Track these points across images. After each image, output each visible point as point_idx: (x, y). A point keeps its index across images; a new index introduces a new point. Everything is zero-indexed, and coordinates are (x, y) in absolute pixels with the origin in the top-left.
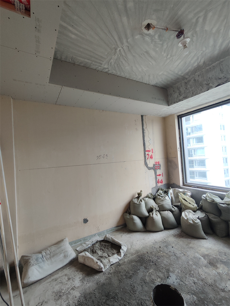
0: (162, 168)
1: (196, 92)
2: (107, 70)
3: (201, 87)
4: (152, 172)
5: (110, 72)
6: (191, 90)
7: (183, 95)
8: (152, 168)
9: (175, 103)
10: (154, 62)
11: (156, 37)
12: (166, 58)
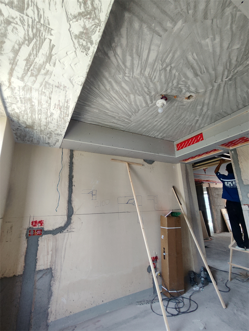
10: (190, 57)
11: (184, 91)
12: (173, 65)
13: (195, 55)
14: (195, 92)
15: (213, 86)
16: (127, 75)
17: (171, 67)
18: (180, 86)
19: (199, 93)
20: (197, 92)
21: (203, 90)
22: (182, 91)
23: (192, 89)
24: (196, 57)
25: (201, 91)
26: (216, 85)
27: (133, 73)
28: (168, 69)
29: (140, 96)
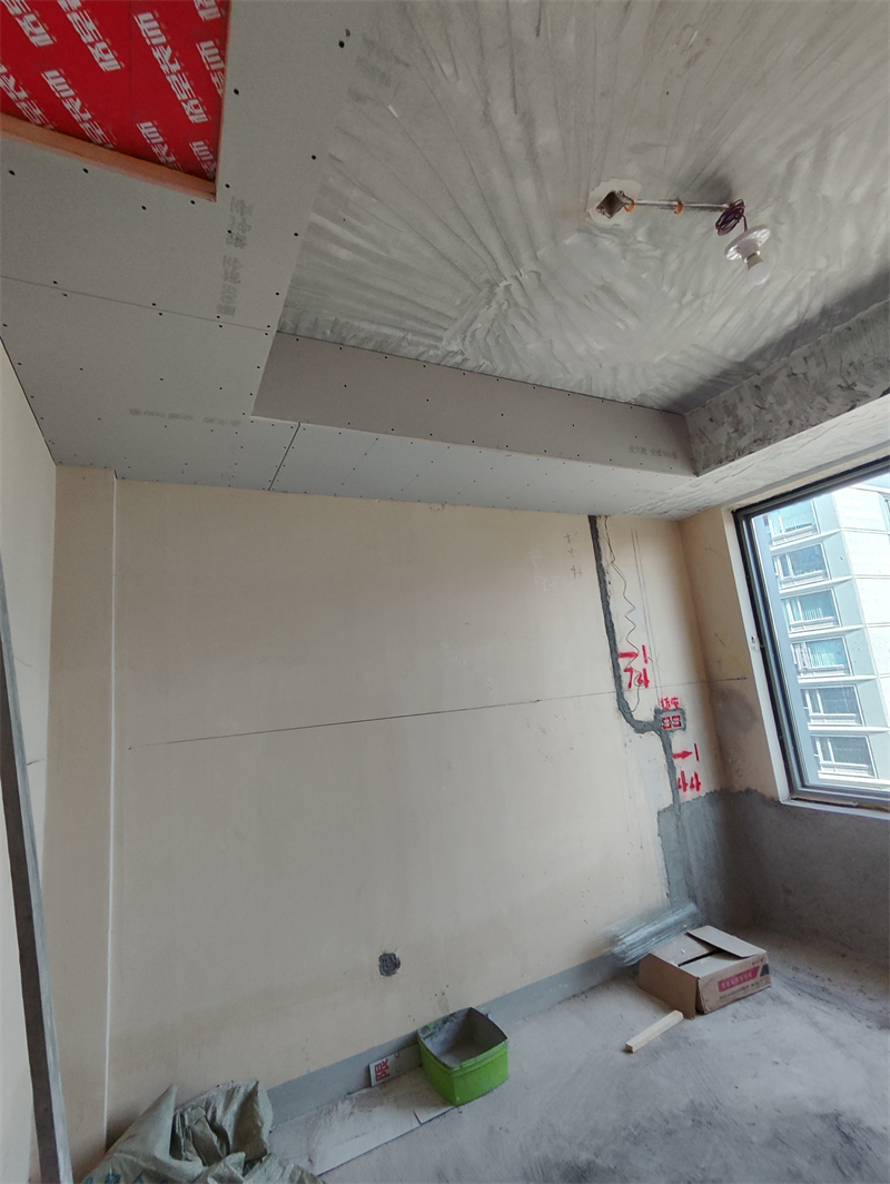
0: (690, 725)
1: (802, 417)
2: (459, 358)
3: (819, 399)
4: (652, 740)
5: (469, 365)
6: (780, 413)
7: (750, 430)
8: (648, 723)
9: (720, 462)
10: (632, 322)
11: (641, 236)
12: (676, 305)
13: (622, 327)
14: (597, 232)
15: (536, 258)
16: (813, 273)
17: (680, 302)
18: (657, 253)
19: (579, 230)
20: (588, 231)
21: (568, 242)
22: (650, 233)
23: (607, 243)
24: (619, 324)
25: (572, 240)
26: (528, 265)
27: (791, 280)
28: (689, 296)
29: (824, 197)
